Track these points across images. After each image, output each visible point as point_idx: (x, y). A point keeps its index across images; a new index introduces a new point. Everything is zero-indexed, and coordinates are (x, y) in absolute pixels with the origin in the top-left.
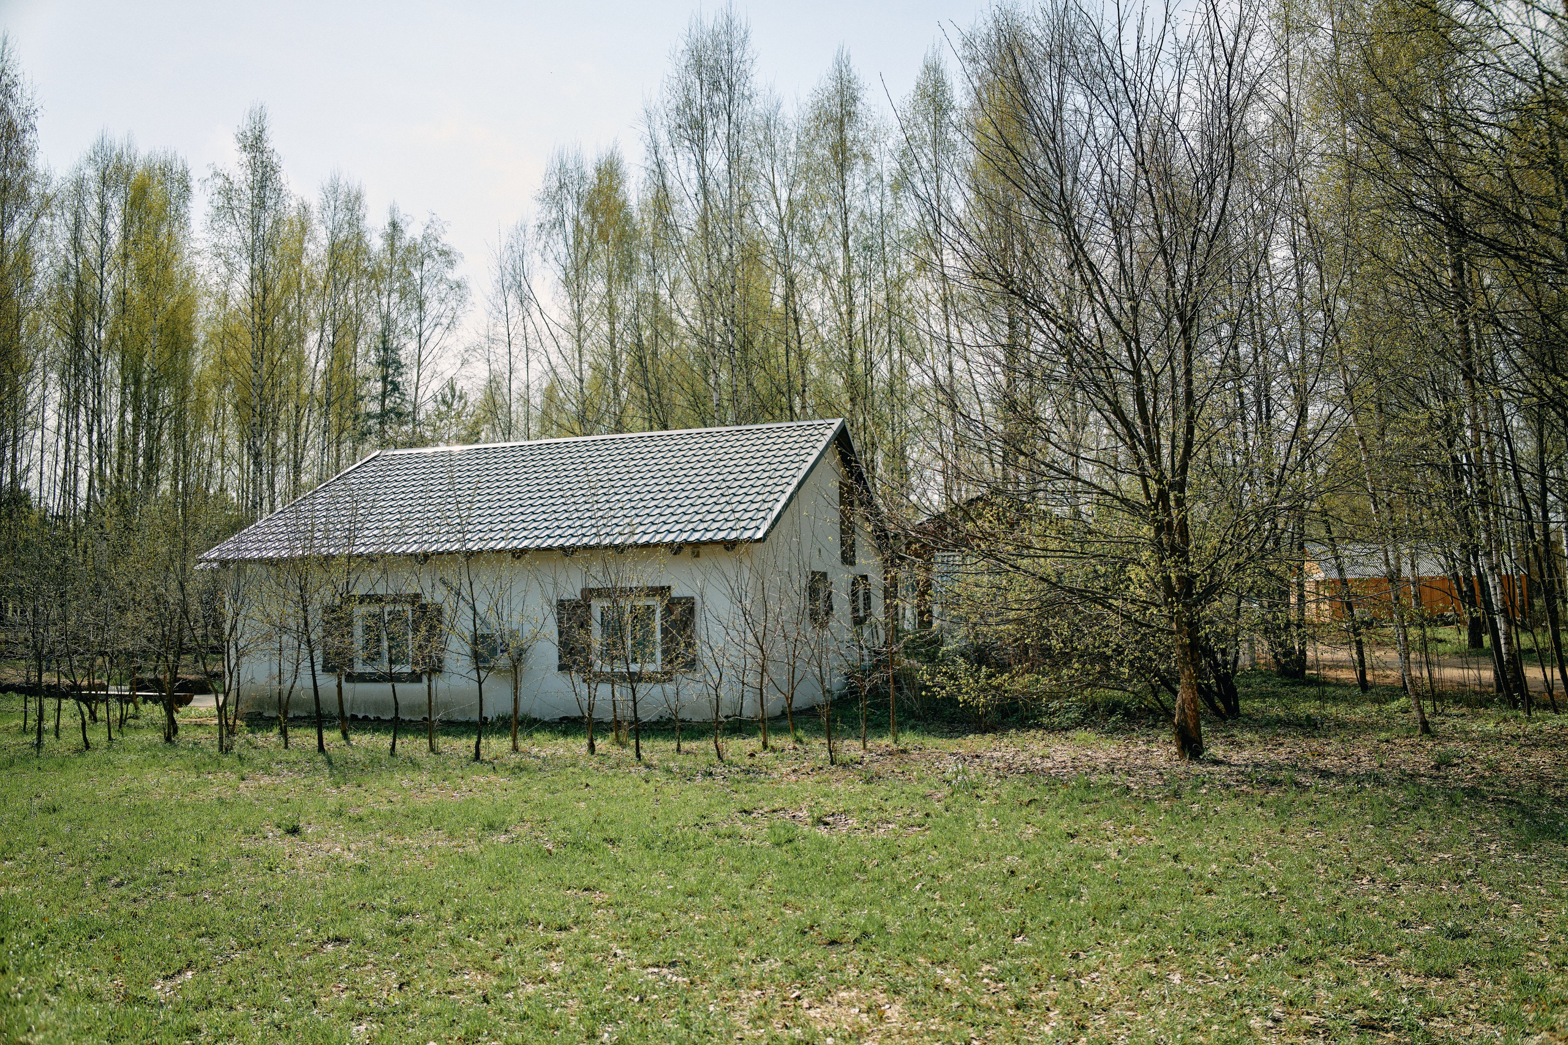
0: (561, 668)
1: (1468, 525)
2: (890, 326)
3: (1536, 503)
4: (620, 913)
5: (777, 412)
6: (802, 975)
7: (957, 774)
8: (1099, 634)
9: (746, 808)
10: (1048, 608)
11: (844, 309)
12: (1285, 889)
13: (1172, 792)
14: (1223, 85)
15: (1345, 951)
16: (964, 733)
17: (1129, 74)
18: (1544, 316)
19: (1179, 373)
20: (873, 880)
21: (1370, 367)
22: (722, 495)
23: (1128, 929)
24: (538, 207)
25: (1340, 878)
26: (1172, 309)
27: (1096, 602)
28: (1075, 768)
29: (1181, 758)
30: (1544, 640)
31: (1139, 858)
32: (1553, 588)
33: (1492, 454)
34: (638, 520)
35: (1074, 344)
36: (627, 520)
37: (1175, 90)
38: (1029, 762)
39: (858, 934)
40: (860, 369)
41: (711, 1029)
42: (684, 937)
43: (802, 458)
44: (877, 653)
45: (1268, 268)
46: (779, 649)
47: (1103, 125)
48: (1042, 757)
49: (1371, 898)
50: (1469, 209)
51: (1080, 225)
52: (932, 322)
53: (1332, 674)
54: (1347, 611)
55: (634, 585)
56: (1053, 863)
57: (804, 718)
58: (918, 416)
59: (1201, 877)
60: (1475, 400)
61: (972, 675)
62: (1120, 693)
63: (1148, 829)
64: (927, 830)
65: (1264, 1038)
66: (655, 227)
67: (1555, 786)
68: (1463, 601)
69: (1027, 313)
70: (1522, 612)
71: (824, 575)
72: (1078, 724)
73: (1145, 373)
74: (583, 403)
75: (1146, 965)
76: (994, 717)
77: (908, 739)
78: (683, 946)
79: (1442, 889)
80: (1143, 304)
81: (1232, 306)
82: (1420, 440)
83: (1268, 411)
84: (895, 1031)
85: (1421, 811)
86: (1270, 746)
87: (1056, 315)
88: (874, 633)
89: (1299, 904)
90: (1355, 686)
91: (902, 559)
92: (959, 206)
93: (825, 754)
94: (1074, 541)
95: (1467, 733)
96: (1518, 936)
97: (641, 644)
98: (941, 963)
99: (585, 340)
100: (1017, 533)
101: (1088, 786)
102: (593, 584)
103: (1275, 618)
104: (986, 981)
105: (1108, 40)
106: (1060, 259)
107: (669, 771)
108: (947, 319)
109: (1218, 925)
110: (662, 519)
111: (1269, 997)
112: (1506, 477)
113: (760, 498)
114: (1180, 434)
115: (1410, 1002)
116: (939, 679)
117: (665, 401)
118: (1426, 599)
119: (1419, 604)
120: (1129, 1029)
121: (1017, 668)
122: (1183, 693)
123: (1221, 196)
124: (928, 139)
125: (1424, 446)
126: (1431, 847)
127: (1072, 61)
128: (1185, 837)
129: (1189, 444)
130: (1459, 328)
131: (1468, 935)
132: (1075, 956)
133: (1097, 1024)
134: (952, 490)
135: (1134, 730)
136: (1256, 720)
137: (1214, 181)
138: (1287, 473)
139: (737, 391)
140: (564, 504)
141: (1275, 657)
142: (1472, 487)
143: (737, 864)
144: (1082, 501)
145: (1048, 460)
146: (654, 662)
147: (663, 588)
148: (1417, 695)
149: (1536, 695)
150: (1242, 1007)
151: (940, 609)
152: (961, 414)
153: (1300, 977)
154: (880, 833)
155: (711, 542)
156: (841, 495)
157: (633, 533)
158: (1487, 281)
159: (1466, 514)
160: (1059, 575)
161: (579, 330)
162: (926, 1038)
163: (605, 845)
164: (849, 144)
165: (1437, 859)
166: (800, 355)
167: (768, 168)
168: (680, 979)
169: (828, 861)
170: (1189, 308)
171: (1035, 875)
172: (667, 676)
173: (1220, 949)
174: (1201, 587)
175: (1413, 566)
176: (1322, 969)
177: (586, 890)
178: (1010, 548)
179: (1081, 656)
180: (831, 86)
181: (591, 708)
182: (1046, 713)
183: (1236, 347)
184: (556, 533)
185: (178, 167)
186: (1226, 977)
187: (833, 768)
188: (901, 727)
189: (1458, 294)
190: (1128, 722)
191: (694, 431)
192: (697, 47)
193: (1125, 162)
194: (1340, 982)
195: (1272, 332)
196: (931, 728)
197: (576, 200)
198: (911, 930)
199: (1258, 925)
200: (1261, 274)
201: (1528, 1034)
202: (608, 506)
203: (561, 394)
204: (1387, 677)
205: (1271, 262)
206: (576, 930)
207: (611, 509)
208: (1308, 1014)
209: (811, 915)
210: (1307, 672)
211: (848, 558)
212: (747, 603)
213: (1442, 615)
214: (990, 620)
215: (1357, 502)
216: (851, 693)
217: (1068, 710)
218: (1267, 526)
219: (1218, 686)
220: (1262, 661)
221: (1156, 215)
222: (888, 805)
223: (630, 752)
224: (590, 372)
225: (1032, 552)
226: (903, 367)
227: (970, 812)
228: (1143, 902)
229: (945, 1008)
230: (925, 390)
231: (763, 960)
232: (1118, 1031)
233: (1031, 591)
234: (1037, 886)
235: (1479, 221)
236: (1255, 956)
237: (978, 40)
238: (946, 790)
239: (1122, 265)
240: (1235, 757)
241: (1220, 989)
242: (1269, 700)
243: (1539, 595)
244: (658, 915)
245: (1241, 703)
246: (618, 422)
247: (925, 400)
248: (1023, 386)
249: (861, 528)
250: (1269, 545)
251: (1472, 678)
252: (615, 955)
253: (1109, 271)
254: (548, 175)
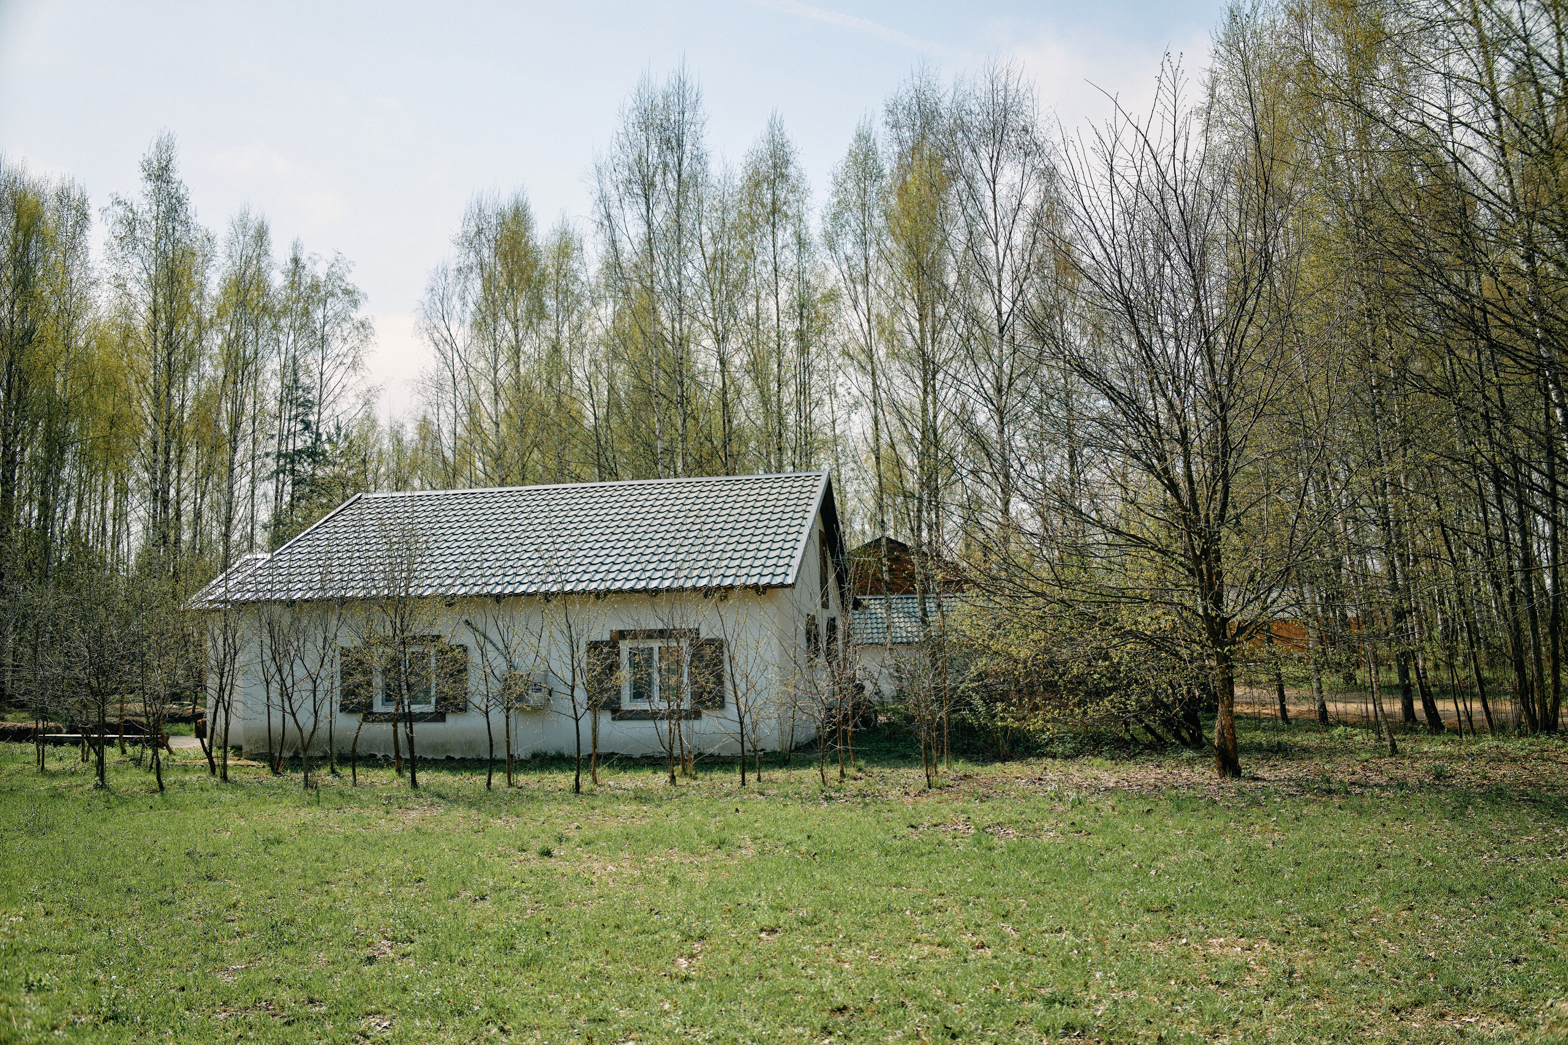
29: (1221, 777)
43: (802, 508)
71: (813, 618)
102: (622, 627)
110: (687, 565)
122: (1223, 720)
146: (682, 700)
147: (691, 630)
155: (745, 587)
156: (821, 543)
157: (663, 578)
172: (696, 714)
180: (764, 147)
184: (584, 578)
185: (75, 194)
192: (646, 108)
211: (825, 605)
237: (899, 108)
245: (1203, 733)
249: (830, 574)
254: (466, 221)
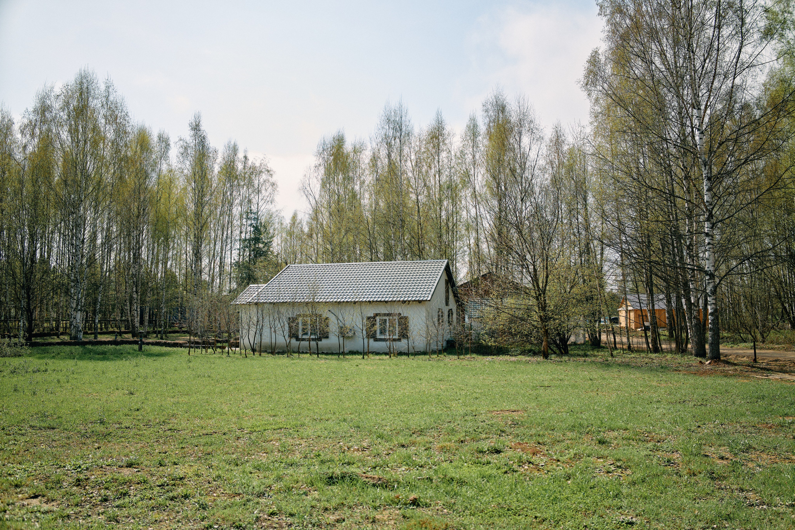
0: (367, 337)
22: (414, 286)
24: (315, 158)
28: (517, 360)
29: (543, 359)
43: (439, 273)
48: (509, 359)
55: (390, 313)
102: (377, 312)
110: (398, 293)
113: (426, 287)
122: (544, 343)
136: (571, 355)
146: (396, 335)
147: (399, 314)
155: (414, 301)
156: (446, 283)
172: (400, 340)
180: (434, 123)
182: (510, 351)
184: (366, 297)
187: (459, 359)
188: (472, 353)
192: (388, 114)
245: (569, 351)
249: (450, 294)
254: (318, 146)
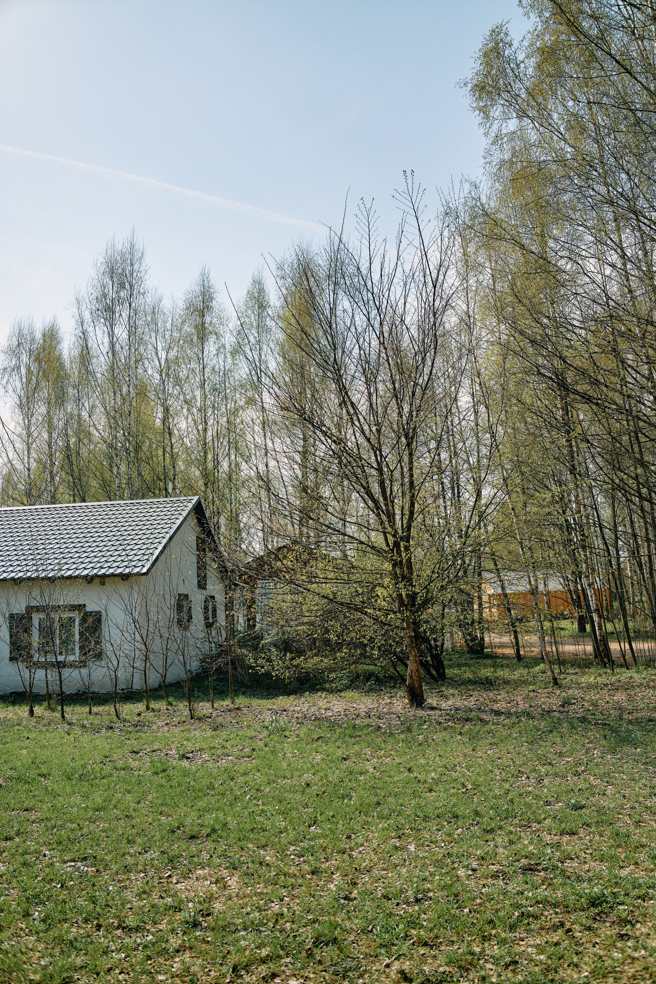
0: (11, 659)
1: (576, 560)
2: (229, 439)
3: (612, 546)
4: (49, 824)
5: (157, 492)
6: (172, 861)
7: (272, 722)
8: (359, 631)
9: (135, 750)
10: (328, 615)
11: (200, 427)
12: (476, 786)
13: (406, 729)
14: (431, 299)
15: (513, 823)
16: (276, 696)
17: (375, 290)
18: (613, 438)
19: (405, 470)
20: (219, 794)
21: (518, 465)
22: (120, 545)
23: (381, 817)
25: (509, 777)
26: (401, 431)
27: (357, 610)
28: (346, 715)
29: (411, 706)
30: (620, 626)
31: (387, 771)
32: (623, 595)
33: (587, 518)
34: (64, 561)
35: (342, 452)
36: (57, 561)
37: (402, 301)
38: (317, 713)
39: (209, 830)
40: (210, 465)
41: (110, 903)
42: (92, 839)
43: (172, 521)
44: (221, 646)
45: (457, 408)
46: (157, 645)
47: (360, 321)
48: (326, 709)
49: (527, 788)
50: (570, 377)
51: (346, 380)
52: (256, 436)
53: (500, 651)
54: (507, 613)
55: (61, 603)
56: (333, 777)
57: (173, 689)
58: (247, 495)
59: (425, 782)
60: (577, 486)
61: (281, 659)
62: (373, 667)
63: (392, 753)
64: (253, 759)
65: (467, 882)
66: (80, 373)
67: (629, 713)
68: (574, 605)
69: (314, 433)
70: (607, 610)
71: (186, 596)
72: (347, 687)
73: (385, 469)
74: (30, 484)
75: (393, 840)
76: (296, 684)
77: (241, 701)
78: (92, 846)
79: (568, 780)
80: (383, 428)
81: (436, 430)
82: (547, 510)
83: (459, 493)
84: (234, 895)
85: (555, 733)
86: (464, 697)
87: (332, 434)
88: (219, 633)
89: (485, 795)
90: (514, 658)
91: (236, 585)
92: (272, 366)
93: (187, 712)
94: (343, 573)
95: (579, 684)
96: (612, 806)
97: (65, 642)
98: (264, 846)
99: (32, 444)
100: (308, 568)
101: (354, 727)
102: (34, 603)
103: (465, 618)
104: (292, 857)
105: (364, 271)
106: (334, 399)
107: (83, 726)
108: (265, 435)
109: (437, 811)
110: (80, 560)
111: (469, 856)
112: (595, 531)
113: (145, 546)
114: (407, 507)
115: (552, 852)
116: (260, 661)
117: (84, 484)
118: (553, 604)
119: (549, 607)
120: (384, 883)
121: (309, 653)
122: (412, 665)
123: (430, 364)
124: (254, 324)
125: (549, 514)
126: (561, 754)
127: (342, 281)
128: (415, 756)
129: (412, 513)
130: (567, 444)
131: (584, 807)
132: (349, 837)
133: (363, 880)
134: (267, 541)
135: (382, 690)
136: (456, 681)
137: (425, 355)
138: (470, 530)
139: (131, 478)
140: (15, 550)
141: (466, 642)
142: (577, 537)
143: (130, 788)
144: (348, 547)
145: (327, 523)
146: (74, 654)
147: (80, 605)
148: (550, 662)
149: (616, 659)
150: (453, 863)
151: (261, 617)
152: (273, 494)
153: (487, 841)
154: (223, 763)
155: (113, 575)
156: (197, 545)
157: (60, 570)
158: (581, 417)
159: (574, 553)
160: (334, 594)
161: (28, 437)
162: (254, 898)
163: (39, 778)
164: (206, 325)
165: (564, 762)
166: (172, 456)
167: (153, 338)
168: (90, 869)
169: (189, 783)
170: (411, 431)
171: (322, 786)
172: (83, 664)
173: (439, 827)
174: (420, 600)
175: (545, 584)
176: (500, 835)
177: (25, 810)
178: (304, 577)
179: (349, 645)
180: (197, 289)
181: (31, 686)
182: (328, 681)
183: (439, 455)
184: (9, 570)
186: (443, 845)
187: (192, 721)
188: (236, 693)
189: (566, 424)
190: (379, 685)
191: (102, 503)
192: (111, 261)
193: (373, 342)
194: (511, 842)
195: (460, 445)
196: (255, 693)
197: (28, 354)
198: (243, 826)
199: (461, 810)
200: (453, 411)
201: (622, 867)
202: (44, 551)
203: (16, 478)
204: (532, 652)
205: (459, 404)
206: (17, 840)
207: (46, 554)
208: (493, 864)
209: (178, 820)
210: (485, 650)
211: (202, 585)
212: (136, 615)
213: (563, 614)
214: (292, 623)
215: (512, 547)
216: (204, 672)
217: (341, 679)
218: (459, 562)
219: (432, 661)
220: (458, 645)
221: (391, 375)
222: (228, 745)
223: (58, 715)
224: (35, 464)
225: (317, 580)
226: (237, 465)
227: (280, 747)
228: (390, 799)
229: (267, 877)
230: (251, 479)
231: (146, 852)
232: (377, 885)
233: (317, 605)
234: (324, 793)
235: (577, 383)
236: (460, 830)
237: (286, 266)
238: (265, 733)
239: (371, 404)
240: (444, 705)
241: (439, 852)
242: (463, 669)
243: (616, 600)
244: (75, 826)
245: (447, 671)
246: (53, 497)
247: (251, 485)
248: (312, 477)
249: (210, 565)
250: (461, 574)
251: (581, 650)
252: (45, 855)
253: (363, 407)
254: (11, 337)
